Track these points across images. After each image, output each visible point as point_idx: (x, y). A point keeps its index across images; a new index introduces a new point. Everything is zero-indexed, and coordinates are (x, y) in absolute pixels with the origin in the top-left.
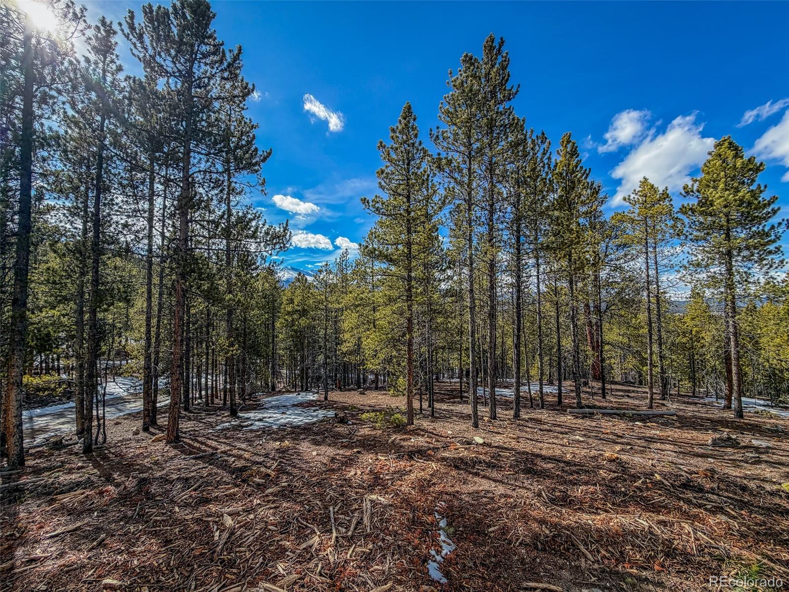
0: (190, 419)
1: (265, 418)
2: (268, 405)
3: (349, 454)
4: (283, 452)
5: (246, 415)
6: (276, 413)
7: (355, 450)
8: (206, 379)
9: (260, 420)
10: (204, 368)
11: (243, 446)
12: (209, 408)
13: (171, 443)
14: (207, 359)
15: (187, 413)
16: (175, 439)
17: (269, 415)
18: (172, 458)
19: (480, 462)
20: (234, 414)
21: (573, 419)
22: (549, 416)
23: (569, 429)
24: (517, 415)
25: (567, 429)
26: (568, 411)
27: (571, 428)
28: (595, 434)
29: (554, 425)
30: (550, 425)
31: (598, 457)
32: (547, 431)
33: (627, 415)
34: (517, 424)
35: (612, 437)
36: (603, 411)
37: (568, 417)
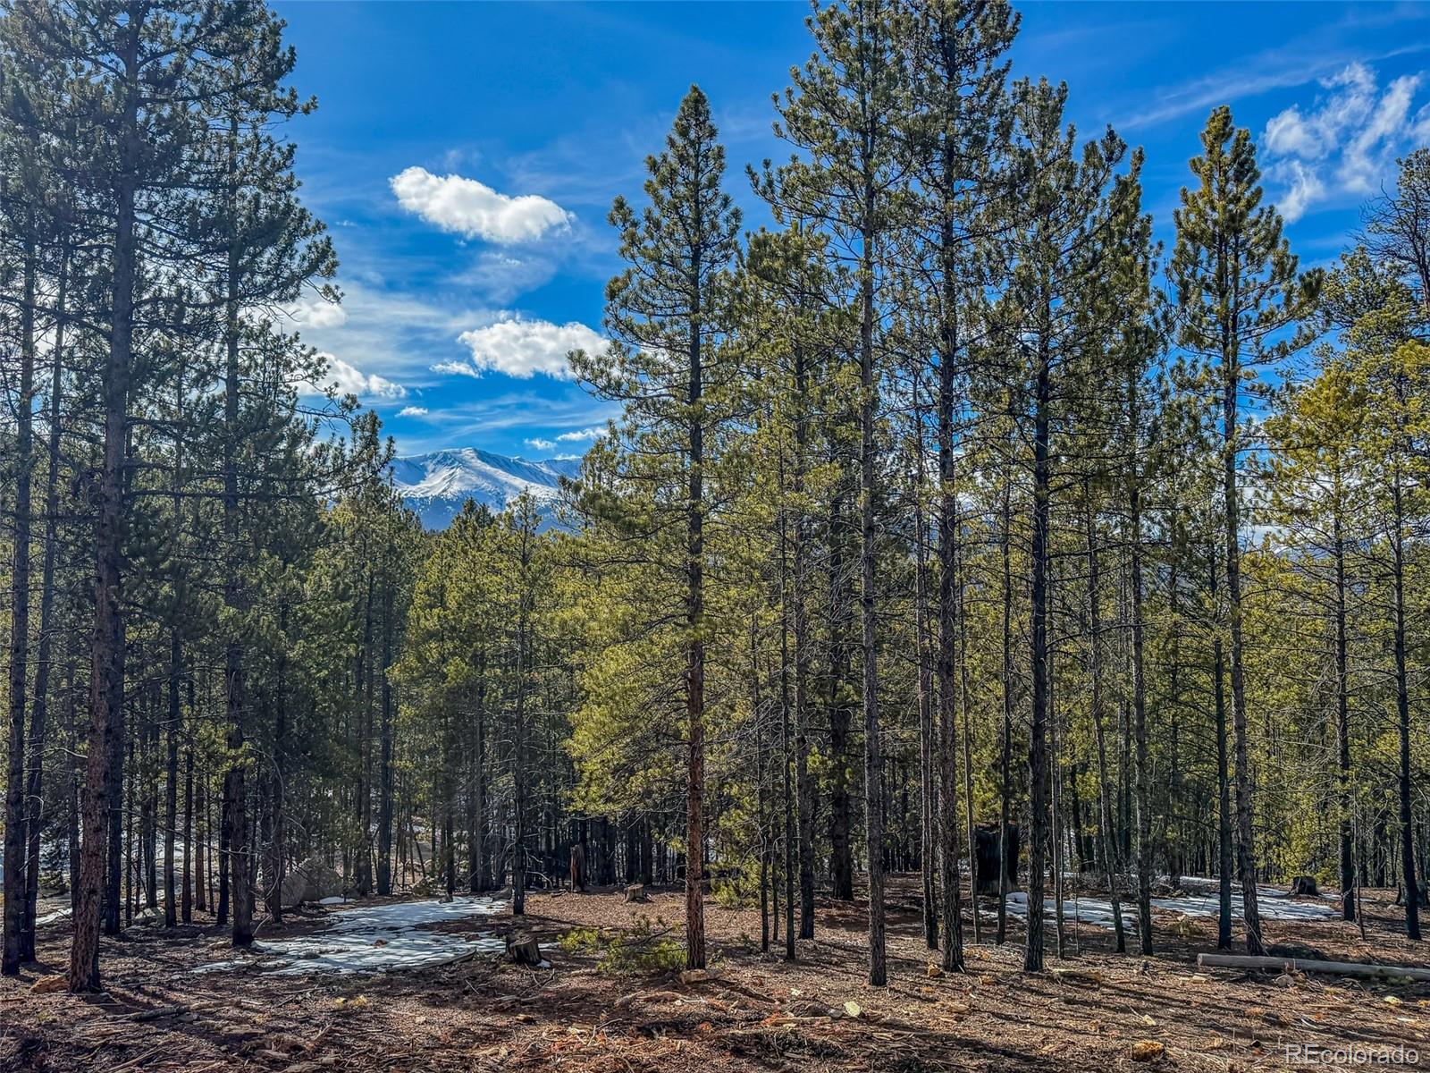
0: (122, 953)
1: (327, 952)
2: (346, 925)
3: (505, 1023)
4: (348, 1016)
5: (277, 947)
6: (360, 943)
7: (521, 1017)
8: (170, 850)
9: (311, 956)
10: (162, 810)
11: (255, 1003)
12: (176, 928)
13: (80, 991)
14: (172, 781)
15: (113, 941)
16: (87, 983)
17: (337, 947)
18: (84, 1019)
19: (800, 1045)
20: (242, 940)
21: (1207, 982)
22: (1143, 973)
23: (1159, 1003)
24: (1033, 965)
25: (1153, 1002)
26: (1200, 960)
27: (1165, 1003)
28: (1215, 1017)
29: (1122, 993)
30: (1113, 991)
31: (1119, 1052)
32: (1085, 1003)
33: (1394, 980)
34: (1012, 986)
35: (1254, 1024)
36: (1318, 964)
37: (1195, 978)
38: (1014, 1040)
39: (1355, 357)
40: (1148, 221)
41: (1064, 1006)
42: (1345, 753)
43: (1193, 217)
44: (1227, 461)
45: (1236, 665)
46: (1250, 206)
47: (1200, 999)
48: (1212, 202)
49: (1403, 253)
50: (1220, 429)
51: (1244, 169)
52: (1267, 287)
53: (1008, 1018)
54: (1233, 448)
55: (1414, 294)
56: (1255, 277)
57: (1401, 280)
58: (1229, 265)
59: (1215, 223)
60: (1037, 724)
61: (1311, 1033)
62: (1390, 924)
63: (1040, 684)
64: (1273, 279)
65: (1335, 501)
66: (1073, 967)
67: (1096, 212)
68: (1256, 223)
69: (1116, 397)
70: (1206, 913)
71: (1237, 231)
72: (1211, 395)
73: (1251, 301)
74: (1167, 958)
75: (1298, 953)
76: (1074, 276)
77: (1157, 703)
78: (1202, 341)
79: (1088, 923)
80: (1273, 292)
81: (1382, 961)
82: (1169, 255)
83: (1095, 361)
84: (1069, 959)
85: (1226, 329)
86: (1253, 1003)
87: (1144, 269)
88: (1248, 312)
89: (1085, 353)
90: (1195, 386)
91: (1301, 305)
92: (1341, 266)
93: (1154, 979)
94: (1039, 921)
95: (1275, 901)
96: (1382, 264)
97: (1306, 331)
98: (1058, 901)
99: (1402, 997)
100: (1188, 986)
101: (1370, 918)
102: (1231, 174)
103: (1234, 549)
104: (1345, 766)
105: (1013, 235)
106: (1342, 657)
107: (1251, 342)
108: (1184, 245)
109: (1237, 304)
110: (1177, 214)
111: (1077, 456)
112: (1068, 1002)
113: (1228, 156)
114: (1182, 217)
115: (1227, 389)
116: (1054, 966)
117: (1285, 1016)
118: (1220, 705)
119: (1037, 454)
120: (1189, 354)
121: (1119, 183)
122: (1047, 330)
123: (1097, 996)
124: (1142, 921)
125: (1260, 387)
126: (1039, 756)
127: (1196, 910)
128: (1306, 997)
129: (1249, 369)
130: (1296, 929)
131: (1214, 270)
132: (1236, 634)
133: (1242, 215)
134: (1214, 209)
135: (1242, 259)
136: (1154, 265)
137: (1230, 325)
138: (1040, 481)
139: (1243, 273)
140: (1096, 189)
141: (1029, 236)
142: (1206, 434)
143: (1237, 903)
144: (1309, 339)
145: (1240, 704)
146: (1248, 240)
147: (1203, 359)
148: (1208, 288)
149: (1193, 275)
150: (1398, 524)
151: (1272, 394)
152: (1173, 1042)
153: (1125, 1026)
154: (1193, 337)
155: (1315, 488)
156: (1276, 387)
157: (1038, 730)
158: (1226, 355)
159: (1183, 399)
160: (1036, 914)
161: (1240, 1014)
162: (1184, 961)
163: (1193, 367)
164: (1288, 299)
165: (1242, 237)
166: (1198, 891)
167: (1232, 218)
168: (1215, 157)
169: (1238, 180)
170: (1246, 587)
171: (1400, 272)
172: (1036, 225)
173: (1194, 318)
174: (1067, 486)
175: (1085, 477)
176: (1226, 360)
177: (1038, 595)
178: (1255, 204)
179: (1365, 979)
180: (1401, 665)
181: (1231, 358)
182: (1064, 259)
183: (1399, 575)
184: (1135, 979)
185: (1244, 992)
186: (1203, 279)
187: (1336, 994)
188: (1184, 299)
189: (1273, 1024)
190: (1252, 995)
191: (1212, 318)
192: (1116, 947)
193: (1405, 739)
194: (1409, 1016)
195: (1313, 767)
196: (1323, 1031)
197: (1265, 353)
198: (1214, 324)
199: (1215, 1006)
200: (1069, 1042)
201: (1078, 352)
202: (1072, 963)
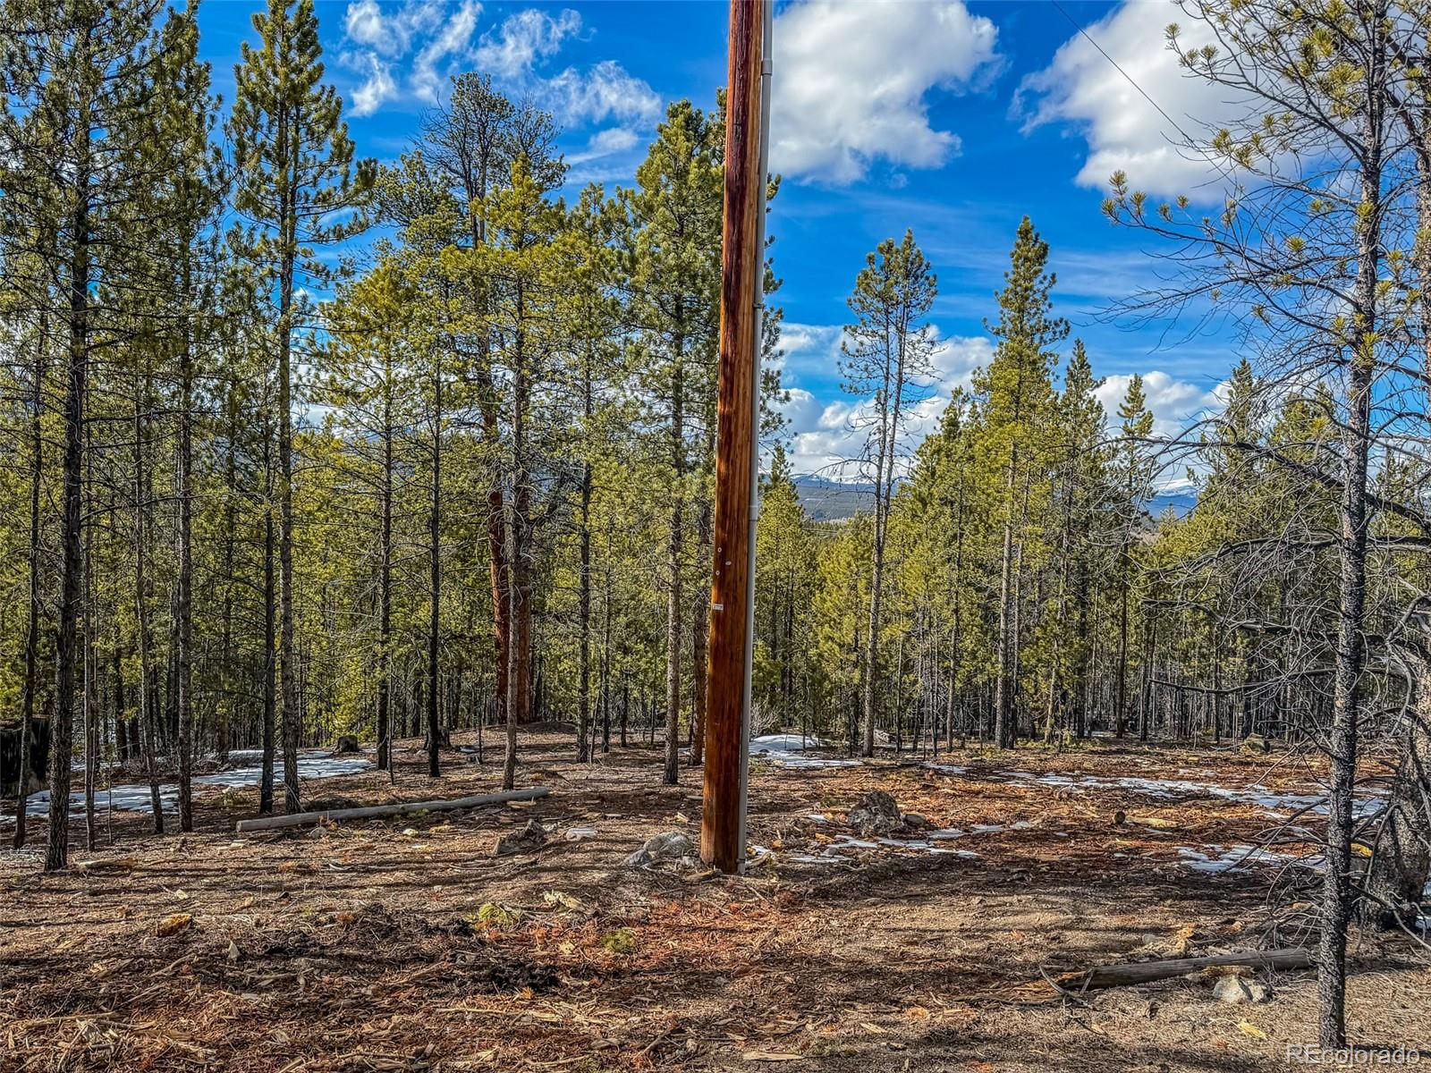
21: (244, 847)
22: (180, 850)
23: (192, 876)
24: (56, 863)
25: (186, 876)
26: (239, 827)
27: (199, 874)
28: (248, 878)
29: (154, 873)
30: (145, 874)
31: (144, 932)
32: (115, 891)
33: (412, 815)
34: (28, 890)
35: (286, 877)
36: (350, 812)
37: (233, 845)
38: (22, 946)
39: (409, 255)
40: (207, 69)
41: (88, 898)
42: (386, 619)
43: (254, 77)
44: (283, 336)
45: (285, 538)
46: (312, 80)
47: (236, 865)
48: (274, 66)
49: (454, 167)
50: (276, 301)
51: (307, 40)
52: (325, 167)
53: (19, 924)
54: (287, 322)
55: (461, 206)
56: (315, 154)
57: (450, 191)
58: (290, 137)
59: (277, 89)
60: (68, 605)
61: (336, 875)
62: (416, 767)
63: (73, 561)
64: (331, 160)
65: (387, 387)
66: (104, 857)
67: (147, 42)
68: (317, 100)
69: (165, 250)
70: (252, 782)
71: (298, 104)
72: (267, 266)
73: (310, 178)
74: (207, 831)
75: (332, 805)
76: (119, 108)
77: (210, 580)
78: (259, 209)
79: (126, 810)
80: (331, 174)
81: (406, 800)
82: (227, 113)
83: (142, 209)
84: (99, 850)
85: (284, 201)
86: (287, 858)
87: (200, 120)
88: (307, 188)
89: (132, 198)
90: (253, 255)
91: (357, 192)
92: (401, 166)
93: (191, 854)
94: (64, 816)
95: (320, 761)
96: (435, 173)
97: (361, 218)
98: (89, 791)
99: (418, 828)
100: (226, 854)
101: (401, 765)
102: (294, 41)
103: (286, 424)
104: (386, 631)
105: (46, 42)
106: (388, 533)
107: (309, 220)
108: (244, 104)
109: (297, 178)
110: (238, 69)
111: (121, 311)
112: (94, 893)
113: (292, 22)
114: (243, 73)
115: (284, 262)
116: (79, 859)
117: (314, 864)
118: (269, 578)
119: (74, 303)
120: (247, 218)
121: (173, 17)
122: (86, 162)
123: (127, 882)
124: (181, 798)
125: (317, 266)
126: (67, 640)
127: (241, 781)
128: (336, 843)
129: (307, 247)
130: (335, 785)
131: (274, 137)
132: (286, 507)
133: (304, 88)
134: (276, 74)
135: (303, 132)
136: (213, 118)
137: (289, 198)
138: (76, 333)
139: (304, 147)
140: (146, 17)
141: (65, 48)
142: (261, 305)
143: (279, 769)
144: (364, 227)
145: (287, 577)
146: (309, 114)
147: (261, 229)
148: (268, 155)
149: (253, 138)
150: (438, 413)
151: (328, 275)
152: (203, 911)
153: (154, 905)
154: (249, 202)
155: (369, 373)
156: (332, 269)
157: (68, 613)
158: (284, 228)
159: (240, 267)
160: (60, 807)
161: (272, 871)
162: (223, 831)
163: (251, 235)
164: (345, 184)
165: (304, 110)
166: (246, 763)
167: (294, 88)
168: (278, 17)
169: (301, 50)
170: (297, 462)
171: (450, 184)
172: (75, 38)
173: (252, 184)
174: (109, 344)
175: (131, 336)
176: (283, 233)
177: (72, 462)
178: (316, 80)
179: (388, 818)
180: (436, 540)
181: (289, 231)
182: (108, 86)
183: (437, 460)
184: (171, 858)
185: (280, 850)
186: (263, 145)
187: (363, 836)
188: (241, 160)
189: (303, 874)
190: (286, 852)
191: (272, 187)
192: (153, 829)
193: (436, 604)
194: (421, 843)
195: (357, 634)
196: (348, 871)
197: (322, 233)
198: (273, 194)
199: (250, 868)
200: (89, 934)
201: (125, 194)
202: (103, 853)
